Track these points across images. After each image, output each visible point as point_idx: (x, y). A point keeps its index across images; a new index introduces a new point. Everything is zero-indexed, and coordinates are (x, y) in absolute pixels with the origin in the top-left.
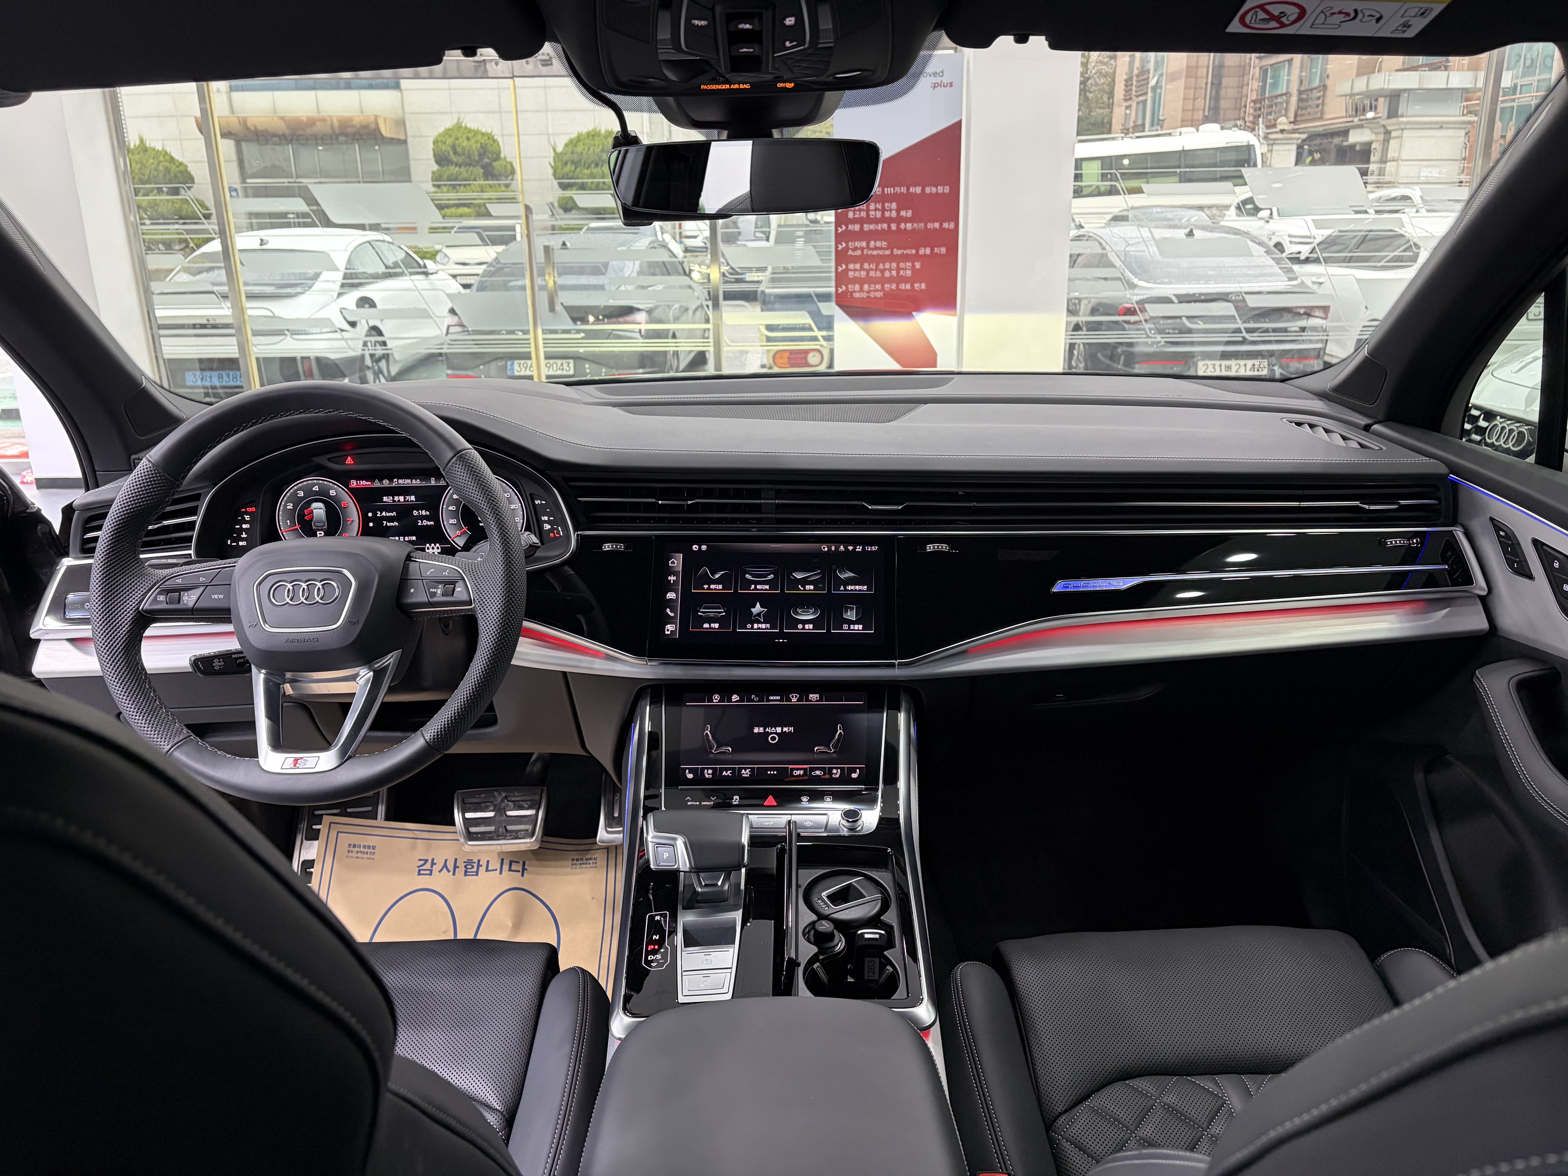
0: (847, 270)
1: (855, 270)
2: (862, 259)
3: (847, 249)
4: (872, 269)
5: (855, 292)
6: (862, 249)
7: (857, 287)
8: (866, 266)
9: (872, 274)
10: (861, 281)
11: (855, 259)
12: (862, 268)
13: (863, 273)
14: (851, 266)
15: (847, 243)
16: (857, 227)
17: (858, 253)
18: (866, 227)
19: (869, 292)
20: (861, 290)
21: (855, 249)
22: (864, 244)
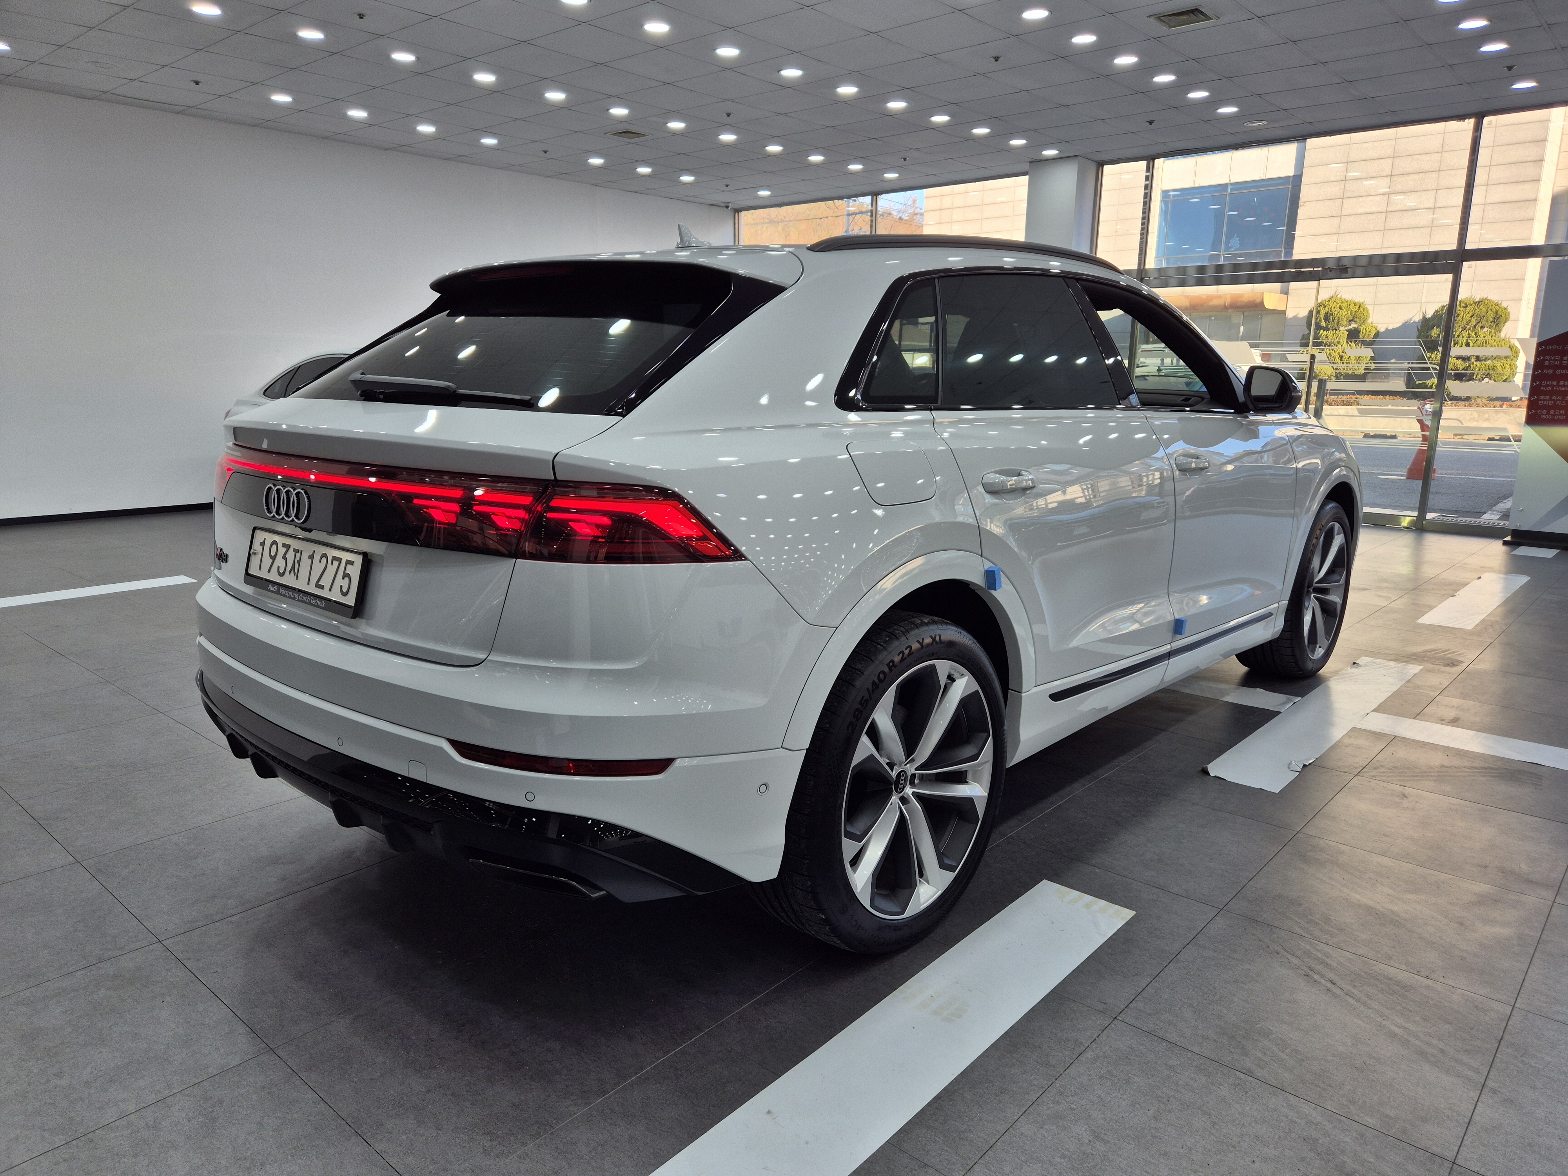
0: (1538, 399)
1: (1544, 400)
2: (1551, 393)
3: (1540, 385)
4: (1559, 400)
5: (1542, 414)
6: (1553, 386)
7: (1545, 411)
8: (1554, 397)
9: (1558, 403)
10: (1548, 408)
11: (1545, 393)
12: (1551, 399)
13: (1551, 403)
14: (1542, 397)
15: (1541, 382)
16: (1551, 372)
17: (1550, 388)
18: (1558, 372)
19: (1552, 415)
20: (1548, 414)
21: (1548, 386)
22: (1555, 383)
